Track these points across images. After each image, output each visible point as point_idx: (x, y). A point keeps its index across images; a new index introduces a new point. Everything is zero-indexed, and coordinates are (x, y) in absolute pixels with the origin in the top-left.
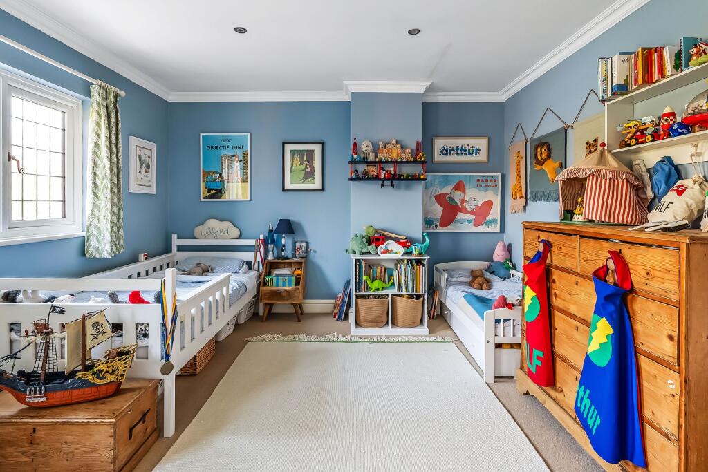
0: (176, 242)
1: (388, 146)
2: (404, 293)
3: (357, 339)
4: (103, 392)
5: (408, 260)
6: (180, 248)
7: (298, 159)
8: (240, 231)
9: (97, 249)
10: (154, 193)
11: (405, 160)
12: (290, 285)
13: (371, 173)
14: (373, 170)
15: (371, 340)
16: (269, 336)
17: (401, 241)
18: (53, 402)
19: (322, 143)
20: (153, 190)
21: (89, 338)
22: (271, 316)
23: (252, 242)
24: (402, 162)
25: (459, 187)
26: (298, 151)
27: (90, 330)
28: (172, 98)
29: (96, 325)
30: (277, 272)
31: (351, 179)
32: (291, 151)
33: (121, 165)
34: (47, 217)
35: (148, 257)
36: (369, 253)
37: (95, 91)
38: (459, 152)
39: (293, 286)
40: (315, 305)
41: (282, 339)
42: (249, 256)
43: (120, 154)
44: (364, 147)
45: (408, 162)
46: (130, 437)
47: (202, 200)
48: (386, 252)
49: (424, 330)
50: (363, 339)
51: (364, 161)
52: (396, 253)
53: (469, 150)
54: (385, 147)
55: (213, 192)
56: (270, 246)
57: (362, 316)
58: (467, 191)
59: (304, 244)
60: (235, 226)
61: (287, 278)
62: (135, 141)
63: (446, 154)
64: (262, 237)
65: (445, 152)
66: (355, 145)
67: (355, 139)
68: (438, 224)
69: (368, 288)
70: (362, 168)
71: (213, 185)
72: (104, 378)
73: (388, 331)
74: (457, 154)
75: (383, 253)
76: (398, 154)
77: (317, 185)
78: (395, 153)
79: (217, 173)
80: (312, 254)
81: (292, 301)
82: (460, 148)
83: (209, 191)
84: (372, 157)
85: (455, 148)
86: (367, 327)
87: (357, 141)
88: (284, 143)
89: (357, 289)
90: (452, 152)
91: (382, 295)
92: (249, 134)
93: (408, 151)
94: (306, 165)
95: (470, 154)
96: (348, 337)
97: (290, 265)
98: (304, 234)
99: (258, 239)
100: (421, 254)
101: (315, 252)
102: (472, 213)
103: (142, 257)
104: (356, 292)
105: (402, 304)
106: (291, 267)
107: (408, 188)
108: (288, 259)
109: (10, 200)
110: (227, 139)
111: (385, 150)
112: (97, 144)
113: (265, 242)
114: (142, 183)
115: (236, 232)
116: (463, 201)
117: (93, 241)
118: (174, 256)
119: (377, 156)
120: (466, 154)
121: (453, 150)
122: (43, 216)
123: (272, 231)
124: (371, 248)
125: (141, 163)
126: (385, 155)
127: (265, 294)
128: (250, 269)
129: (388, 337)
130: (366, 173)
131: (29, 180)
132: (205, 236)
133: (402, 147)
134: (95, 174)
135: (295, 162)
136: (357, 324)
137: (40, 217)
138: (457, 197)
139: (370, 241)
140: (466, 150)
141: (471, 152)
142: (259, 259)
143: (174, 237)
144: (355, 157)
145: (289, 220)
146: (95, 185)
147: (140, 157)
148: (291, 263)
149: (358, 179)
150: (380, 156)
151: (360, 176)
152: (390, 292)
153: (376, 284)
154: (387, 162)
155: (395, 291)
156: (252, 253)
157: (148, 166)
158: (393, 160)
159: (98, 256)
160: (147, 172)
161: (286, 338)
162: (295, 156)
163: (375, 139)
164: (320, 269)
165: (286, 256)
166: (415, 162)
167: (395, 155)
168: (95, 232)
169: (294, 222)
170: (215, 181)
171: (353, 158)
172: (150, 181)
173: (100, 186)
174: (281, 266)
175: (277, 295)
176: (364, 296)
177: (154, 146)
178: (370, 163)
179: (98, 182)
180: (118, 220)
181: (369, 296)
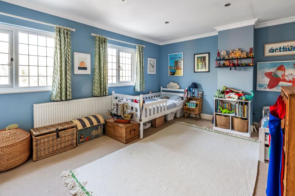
0: (162, 89)
1: (235, 52)
2: (237, 116)
3: (213, 131)
4: (126, 121)
5: (240, 102)
6: (163, 91)
7: (200, 60)
8: (180, 86)
9: (137, 89)
10: (155, 74)
11: (242, 57)
12: (194, 107)
13: (227, 64)
14: (227, 63)
15: (219, 132)
16: (183, 123)
17: (240, 93)
18: (118, 121)
19: (209, 53)
20: (155, 73)
21: (125, 109)
22: (189, 117)
23: (183, 90)
24: (240, 59)
25: (281, 68)
26: (200, 57)
27: (125, 107)
28: (161, 44)
29: (126, 106)
30: (191, 102)
31: (216, 67)
32: (197, 57)
33: (143, 66)
34: (128, 80)
35: (152, 93)
36: (222, 97)
37: (137, 47)
38: (282, 50)
39: (195, 107)
40: (205, 116)
41: (186, 124)
42: (182, 95)
43: (143, 63)
44: (222, 54)
45: (243, 58)
46: (130, 133)
47: (169, 76)
48: (229, 97)
49: (248, 135)
50: (216, 131)
51: (224, 59)
52: (234, 98)
53: (289, 48)
54: (233, 52)
55: (172, 73)
56: (189, 92)
57: (218, 123)
58: (286, 70)
59: (202, 92)
60: (178, 84)
61: (193, 104)
62: (149, 59)
63: (273, 52)
64: (186, 89)
65: (272, 51)
66: (219, 53)
67: (218, 50)
68: (267, 87)
69: (221, 112)
70: (222, 62)
71: (172, 71)
72: (126, 118)
73: (230, 131)
74: (280, 51)
75: (228, 98)
76: (239, 55)
77: (207, 70)
78: (238, 54)
79: (173, 67)
80: (205, 97)
81: (194, 112)
82: (282, 48)
83: (171, 73)
84: (226, 57)
85: (278, 48)
86: (220, 127)
87: (219, 51)
88: (194, 55)
89: (216, 111)
90: (277, 50)
91: (228, 116)
92: (183, 53)
93: (245, 53)
94: (203, 62)
95: (289, 50)
96: (210, 129)
97: (196, 100)
98: (202, 88)
99: (185, 90)
100: (247, 100)
101: (206, 96)
102: (290, 82)
103: (150, 92)
104: (215, 112)
105: (236, 121)
106: (197, 100)
107: (245, 70)
108: (195, 97)
109: (120, 76)
110: (176, 55)
111: (233, 54)
112: (137, 61)
113: (187, 91)
114: (151, 71)
115: (179, 87)
116: (284, 75)
117: (136, 87)
118: (161, 93)
119: (229, 57)
120: (286, 51)
121: (277, 49)
122: (127, 80)
123: (189, 87)
124: (223, 95)
125: (151, 65)
126: (233, 56)
127: (185, 109)
128: (183, 100)
129: (227, 133)
130: (224, 64)
131: (124, 71)
132: (170, 87)
133: (242, 52)
134: (137, 69)
135: (198, 61)
136: (216, 125)
137: (129, 80)
138: (280, 73)
139: (223, 93)
140: (286, 49)
141: (290, 49)
142: (185, 96)
143: (161, 87)
144: (218, 58)
145: (195, 83)
146: (137, 72)
147: (151, 64)
148: (197, 99)
149: (220, 67)
150: (230, 56)
151: (221, 65)
152: (231, 115)
153: (224, 111)
154: (233, 59)
155: (234, 115)
156: (183, 94)
157: (153, 66)
158: (236, 58)
159: (137, 91)
160: (153, 68)
161: (188, 124)
162: (199, 59)
163: (228, 50)
164: (208, 102)
165: (195, 96)
166: (248, 58)
167: (237, 56)
168: (137, 85)
169: (198, 84)
170: (173, 69)
171: (217, 58)
172: (154, 70)
173: (138, 73)
174: (193, 100)
175: (189, 109)
176: (219, 115)
177: (155, 60)
178: (226, 60)
179: (138, 72)
180: (143, 82)
181: (221, 115)
